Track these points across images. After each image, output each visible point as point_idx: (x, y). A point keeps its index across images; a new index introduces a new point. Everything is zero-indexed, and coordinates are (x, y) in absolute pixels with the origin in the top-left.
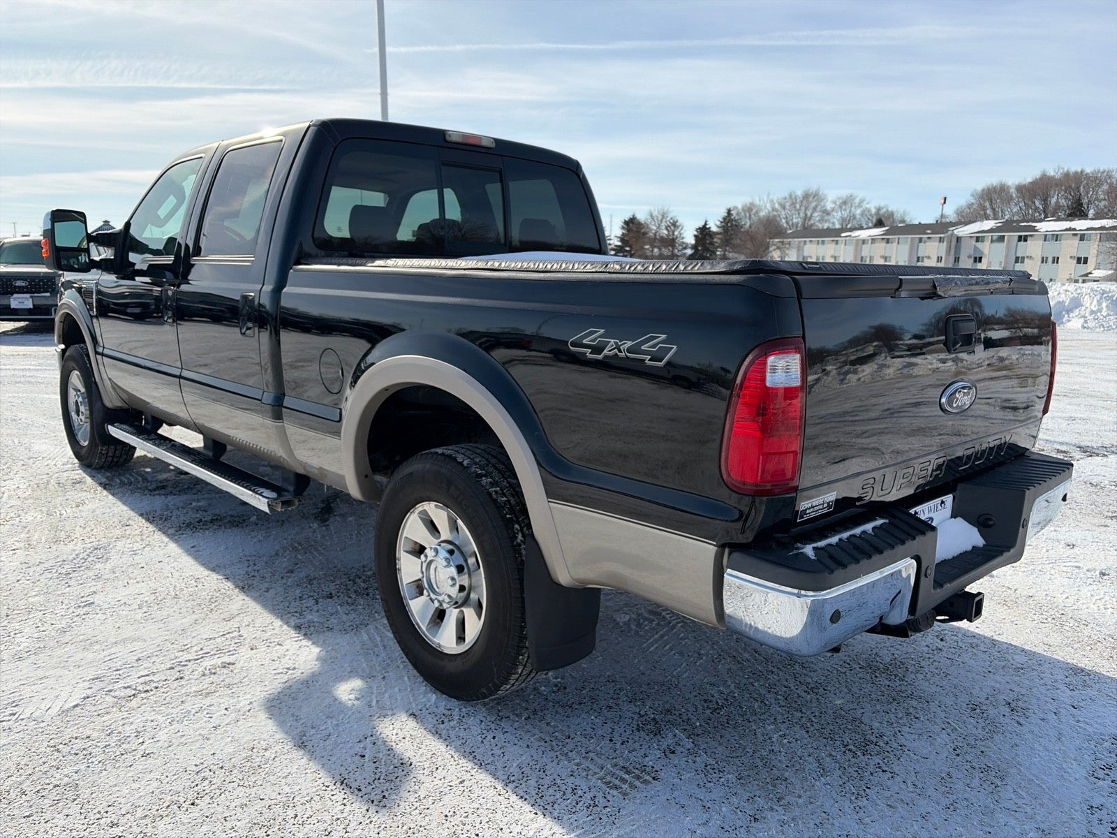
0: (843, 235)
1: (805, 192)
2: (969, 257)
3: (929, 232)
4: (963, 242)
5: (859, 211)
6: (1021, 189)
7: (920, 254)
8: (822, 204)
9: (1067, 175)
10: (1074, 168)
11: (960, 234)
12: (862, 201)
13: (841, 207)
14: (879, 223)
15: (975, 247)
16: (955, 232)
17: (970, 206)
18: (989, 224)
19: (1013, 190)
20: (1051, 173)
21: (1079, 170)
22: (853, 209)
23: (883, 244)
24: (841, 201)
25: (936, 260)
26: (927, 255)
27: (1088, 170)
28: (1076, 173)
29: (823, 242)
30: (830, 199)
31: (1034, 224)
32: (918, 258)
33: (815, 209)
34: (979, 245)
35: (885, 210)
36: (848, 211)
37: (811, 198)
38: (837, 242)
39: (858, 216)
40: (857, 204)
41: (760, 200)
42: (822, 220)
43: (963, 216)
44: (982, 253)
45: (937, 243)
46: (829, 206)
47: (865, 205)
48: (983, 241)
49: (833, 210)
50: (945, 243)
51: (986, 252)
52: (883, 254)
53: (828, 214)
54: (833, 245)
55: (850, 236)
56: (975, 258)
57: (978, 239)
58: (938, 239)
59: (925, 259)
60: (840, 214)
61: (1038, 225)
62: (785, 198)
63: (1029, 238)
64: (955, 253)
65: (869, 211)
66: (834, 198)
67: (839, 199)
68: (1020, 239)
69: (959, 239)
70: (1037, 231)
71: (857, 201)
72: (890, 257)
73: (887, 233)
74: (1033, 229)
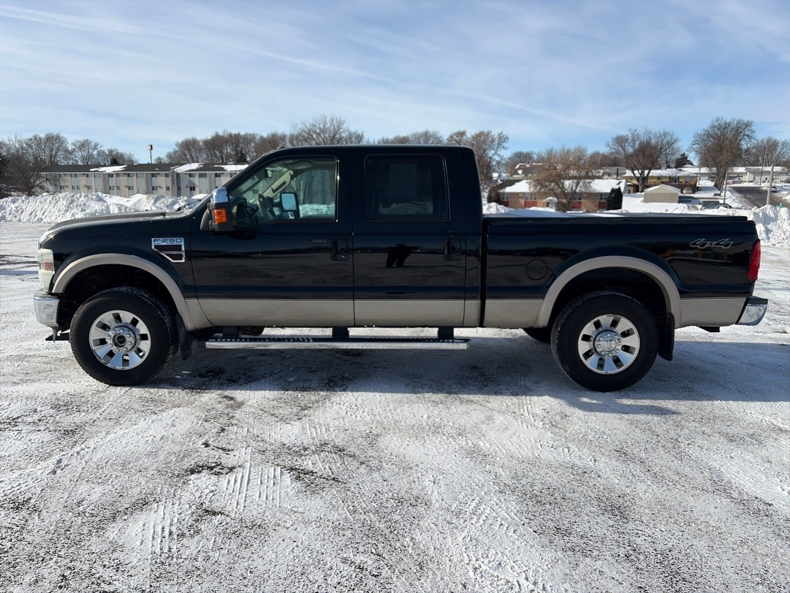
0: (91, 170)
1: (47, 135)
2: (187, 187)
3: (157, 169)
4: (181, 177)
5: (95, 152)
6: (206, 143)
7: (154, 185)
8: (64, 145)
9: (230, 135)
10: (234, 132)
11: (179, 171)
12: (96, 145)
13: (80, 149)
14: (115, 162)
15: (190, 181)
16: (175, 170)
17: (175, 152)
18: (195, 166)
19: (201, 144)
20: (221, 134)
21: (237, 133)
22: (90, 150)
23: (126, 178)
24: (79, 144)
25: (165, 189)
26: (159, 185)
27: (242, 133)
28: (235, 135)
29: (76, 176)
30: (70, 143)
31: (223, 166)
32: (153, 188)
33: (58, 150)
34: (191, 179)
35: (115, 152)
36: (87, 151)
37: (54, 140)
38: (88, 176)
39: (96, 156)
40: (93, 147)
41: (9, 141)
42: (65, 158)
43: (173, 160)
44: (195, 184)
45: (164, 178)
46: (70, 147)
47: (99, 148)
48: (194, 177)
49: (74, 150)
50: (170, 178)
51: (197, 183)
52: (127, 185)
53: (71, 153)
54: (85, 178)
55: (97, 171)
56: (191, 188)
57: (190, 175)
58: (165, 175)
59: (158, 189)
60: (80, 153)
61: (225, 167)
62: (31, 139)
63: (221, 175)
64: (177, 184)
65: (104, 152)
66: (74, 142)
67: (78, 142)
68: (216, 175)
69: (178, 175)
70: (225, 170)
71: (93, 144)
72: (132, 187)
73: (126, 169)
74: (223, 169)
